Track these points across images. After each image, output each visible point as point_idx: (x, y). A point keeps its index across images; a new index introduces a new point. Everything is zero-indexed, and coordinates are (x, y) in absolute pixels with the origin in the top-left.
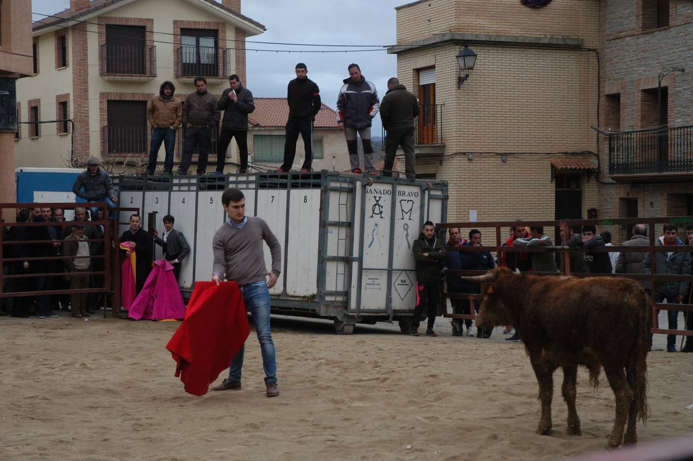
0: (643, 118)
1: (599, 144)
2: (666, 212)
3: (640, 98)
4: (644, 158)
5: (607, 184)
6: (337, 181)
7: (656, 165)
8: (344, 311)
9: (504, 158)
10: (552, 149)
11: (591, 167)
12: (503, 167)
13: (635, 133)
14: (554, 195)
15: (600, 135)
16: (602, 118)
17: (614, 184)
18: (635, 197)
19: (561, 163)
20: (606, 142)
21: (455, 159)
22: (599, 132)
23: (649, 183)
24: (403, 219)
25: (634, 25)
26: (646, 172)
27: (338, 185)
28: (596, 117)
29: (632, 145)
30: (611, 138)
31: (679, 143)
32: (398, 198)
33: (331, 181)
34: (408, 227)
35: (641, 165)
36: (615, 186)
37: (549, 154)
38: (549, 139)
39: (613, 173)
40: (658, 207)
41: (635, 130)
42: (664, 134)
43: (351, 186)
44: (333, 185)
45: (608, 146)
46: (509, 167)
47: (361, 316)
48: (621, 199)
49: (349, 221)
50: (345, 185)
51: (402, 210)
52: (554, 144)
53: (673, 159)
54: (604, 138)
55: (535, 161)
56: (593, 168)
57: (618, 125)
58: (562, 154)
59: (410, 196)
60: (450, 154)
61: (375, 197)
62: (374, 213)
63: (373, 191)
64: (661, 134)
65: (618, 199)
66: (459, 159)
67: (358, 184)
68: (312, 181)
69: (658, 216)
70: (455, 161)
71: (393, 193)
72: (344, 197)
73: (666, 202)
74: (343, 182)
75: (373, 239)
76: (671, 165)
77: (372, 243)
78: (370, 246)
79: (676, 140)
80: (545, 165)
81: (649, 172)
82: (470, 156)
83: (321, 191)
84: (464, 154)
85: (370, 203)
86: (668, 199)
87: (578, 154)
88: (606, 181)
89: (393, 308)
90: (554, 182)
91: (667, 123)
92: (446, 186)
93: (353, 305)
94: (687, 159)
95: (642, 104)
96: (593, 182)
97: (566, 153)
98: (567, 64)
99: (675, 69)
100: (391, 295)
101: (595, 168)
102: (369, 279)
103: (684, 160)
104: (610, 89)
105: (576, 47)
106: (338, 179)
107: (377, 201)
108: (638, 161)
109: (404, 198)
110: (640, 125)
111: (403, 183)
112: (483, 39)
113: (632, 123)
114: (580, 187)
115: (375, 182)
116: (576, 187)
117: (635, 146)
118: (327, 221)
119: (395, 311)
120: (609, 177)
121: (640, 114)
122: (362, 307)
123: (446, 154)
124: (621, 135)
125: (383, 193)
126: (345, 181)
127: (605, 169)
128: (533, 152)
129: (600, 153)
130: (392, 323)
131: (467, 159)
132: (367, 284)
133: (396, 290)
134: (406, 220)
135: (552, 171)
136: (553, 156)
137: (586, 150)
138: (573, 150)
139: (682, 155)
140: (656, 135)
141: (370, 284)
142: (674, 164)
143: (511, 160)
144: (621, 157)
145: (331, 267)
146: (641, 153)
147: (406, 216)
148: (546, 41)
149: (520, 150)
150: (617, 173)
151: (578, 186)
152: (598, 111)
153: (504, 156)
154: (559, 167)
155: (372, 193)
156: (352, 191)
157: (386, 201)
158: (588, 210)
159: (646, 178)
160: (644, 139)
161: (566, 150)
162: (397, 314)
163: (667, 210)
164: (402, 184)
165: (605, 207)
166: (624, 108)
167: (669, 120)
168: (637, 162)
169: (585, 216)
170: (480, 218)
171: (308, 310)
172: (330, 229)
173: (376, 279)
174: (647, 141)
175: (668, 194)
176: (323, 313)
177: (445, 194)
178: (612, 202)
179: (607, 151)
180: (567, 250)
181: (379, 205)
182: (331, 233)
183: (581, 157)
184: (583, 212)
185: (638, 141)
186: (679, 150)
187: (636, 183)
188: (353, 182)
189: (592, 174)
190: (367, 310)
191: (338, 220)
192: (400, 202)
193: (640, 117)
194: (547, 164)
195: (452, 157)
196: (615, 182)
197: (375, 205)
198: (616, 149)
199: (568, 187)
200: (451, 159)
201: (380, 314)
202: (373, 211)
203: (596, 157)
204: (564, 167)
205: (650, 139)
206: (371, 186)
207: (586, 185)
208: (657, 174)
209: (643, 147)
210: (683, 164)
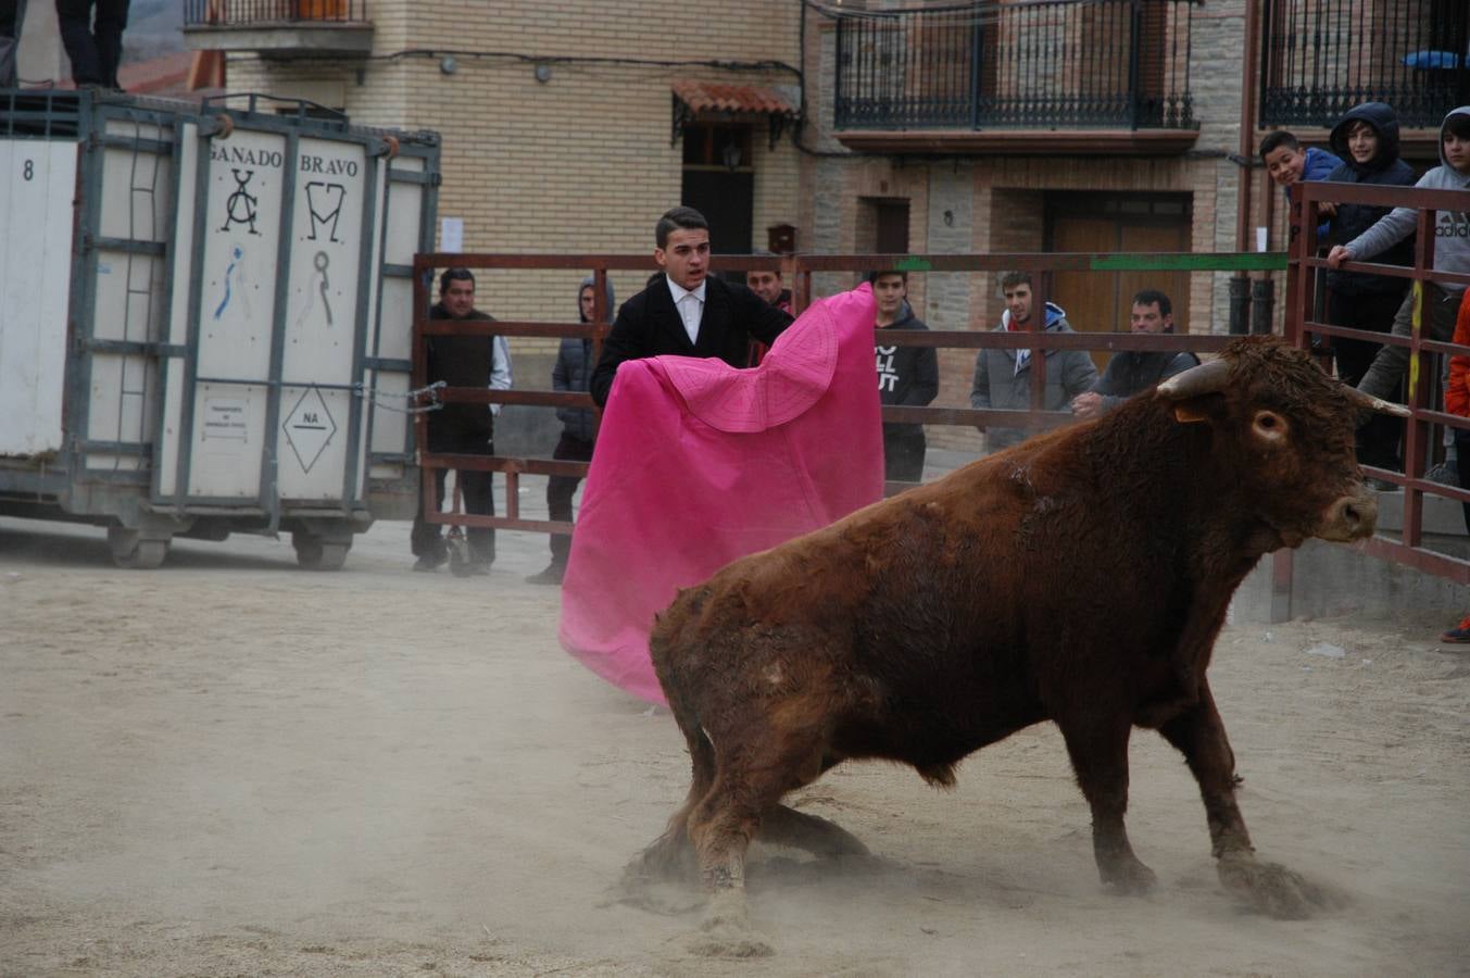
1: (806, 42)
2: (987, 238)
4: (934, 87)
5: (824, 155)
6: (127, 119)
7: (966, 107)
8: (140, 500)
9: (542, 70)
10: (676, 52)
11: (783, 108)
12: (538, 96)
13: (911, 15)
14: (679, 182)
15: (810, 15)
17: (845, 156)
18: (901, 195)
19: (700, 92)
20: (824, 37)
21: (403, 68)
22: (805, 4)
23: (944, 156)
24: (313, 238)
26: (936, 125)
27: (127, 131)
29: (902, 48)
30: (841, 25)
31: (1033, 48)
32: (302, 177)
33: (110, 119)
34: (327, 264)
35: (925, 107)
36: (847, 162)
37: (668, 64)
38: (668, 22)
39: (846, 126)
40: (965, 225)
41: (908, 6)
42: (990, 20)
43: (166, 137)
44: (114, 130)
45: (833, 48)
46: (554, 97)
47: (192, 516)
48: (864, 200)
49: (159, 239)
50: (150, 133)
51: (313, 213)
52: (681, 38)
53: (1013, 92)
54: (821, 26)
55: (628, 82)
56: (789, 111)
58: (702, 67)
59: (334, 172)
60: (389, 53)
61: (236, 171)
62: (231, 217)
63: (230, 153)
65: (854, 200)
66: (415, 68)
67: (189, 131)
68: (50, 116)
69: (966, 251)
70: (403, 75)
71: (288, 165)
72: (146, 169)
73: (987, 211)
74: (143, 123)
75: (228, 293)
76: (1008, 108)
77: (223, 305)
78: (219, 313)
79: (1024, 39)
80: (657, 95)
81: (947, 125)
82: (448, 63)
83: (81, 149)
84: (430, 54)
85: (221, 187)
86: (994, 205)
87: (747, 67)
88: (822, 147)
89: (281, 496)
90: (679, 146)
92: (434, 146)
93: (167, 483)
94: (1054, 94)
96: (785, 147)
97: (715, 64)
100: (274, 456)
101: (795, 110)
102: (216, 409)
103: (1045, 94)
106: (129, 113)
107: (242, 184)
108: (917, 94)
109: (318, 177)
111: (317, 135)
114: (749, 165)
115: (236, 128)
116: (742, 163)
117: (910, 53)
118: (95, 240)
119: (288, 504)
120: (834, 137)
122: (192, 492)
123: (376, 53)
124: (871, 20)
125: (257, 159)
126: (150, 122)
127: (822, 113)
128: (624, 57)
129: (806, 67)
130: (277, 538)
131: (437, 69)
132: (209, 424)
133: (290, 442)
134: (323, 243)
135: (674, 114)
136: (679, 71)
137: (770, 58)
138: (735, 55)
139: (1041, 82)
140: (969, 23)
141: (216, 425)
142: (1017, 107)
143: (560, 78)
144: (865, 83)
145: (106, 375)
146: (926, 72)
147: (323, 231)
149: (586, 50)
150: (857, 126)
151: (746, 160)
153: (542, 65)
154: (696, 104)
155: (226, 159)
156: (168, 152)
157: (266, 185)
158: (770, 230)
159: (939, 144)
160: (935, 32)
161: (716, 55)
162: (294, 513)
163: (992, 235)
164: (313, 137)
165: (817, 221)
168: (912, 97)
169: (761, 243)
170: (470, 242)
171: (34, 495)
172: (104, 260)
173: (235, 410)
174: (943, 38)
175: (996, 191)
176: (78, 507)
177: (431, 169)
178: (837, 209)
179: (828, 61)
181: (247, 196)
182: (107, 271)
183: (755, 77)
184: (755, 233)
185: (919, 38)
186: (1032, 67)
187: (911, 158)
188: (172, 124)
189: (787, 125)
190: (204, 498)
191: (126, 235)
192: (307, 188)
194: (661, 91)
195: (397, 64)
196: (847, 150)
197: (236, 195)
198: (855, 55)
199: (718, 161)
200: (393, 68)
201: (245, 512)
202: (230, 212)
203: (795, 79)
204: (710, 103)
205: (943, 32)
206: (226, 136)
207: (769, 155)
208: (967, 132)
209: (930, 58)
210: (1040, 105)
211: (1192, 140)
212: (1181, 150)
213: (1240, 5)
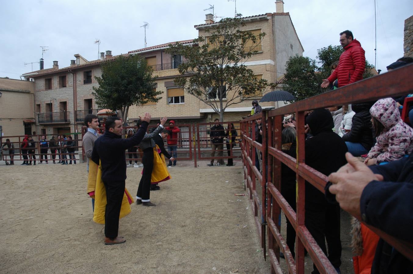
0: (46, 110)
1: (35, 116)
3: (45, 105)
4: (47, 119)
5: (38, 126)
7: (50, 121)
10: (23, 117)
12: (10, 122)
13: (45, 114)
14: (24, 129)
16: (36, 110)
18: (45, 129)
22: (35, 113)
23: (48, 125)
25: (43, 88)
26: (48, 123)
28: (34, 110)
29: (44, 116)
30: (38, 115)
31: (55, 116)
35: (46, 121)
36: (40, 126)
38: (22, 115)
40: (51, 131)
42: (52, 114)
46: (12, 122)
48: (42, 129)
55: (19, 120)
57: (40, 111)
73: (53, 130)
82: (1, 119)
87: (30, 118)
88: (37, 125)
90: (24, 125)
91: (52, 111)
95: (46, 107)
96: (34, 125)
98: (27, 96)
99: (54, 99)
103: (57, 120)
104: (38, 103)
105: (28, 93)
110: (46, 112)
112: (4, 90)
113: (44, 111)
116: (30, 127)
124: (41, 114)
127: (37, 122)
128: (18, 118)
135: (23, 123)
136: (24, 119)
137: (32, 118)
140: (50, 114)
142: (55, 121)
143: (12, 120)
144: (40, 120)
148: (21, 91)
149: (15, 118)
150: (40, 123)
152: (35, 108)
153: (10, 119)
154: (25, 122)
160: (47, 115)
161: (27, 118)
163: (53, 132)
166: (41, 108)
169: (32, 133)
170: (4, 135)
175: (53, 128)
178: (39, 130)
179: (37, 118)
186: (56, 118)
187: (45, 125)
189: (34, 123)
194: (22, 121)
198: (40, 117)
199: (28, 127)
203: (35, 119)
204: (27, 122)
207: (32, 126)
208: (51, 123)
209: (47, 117)
211: (70, 123)
212: (69, 124)
213: (73, 112)
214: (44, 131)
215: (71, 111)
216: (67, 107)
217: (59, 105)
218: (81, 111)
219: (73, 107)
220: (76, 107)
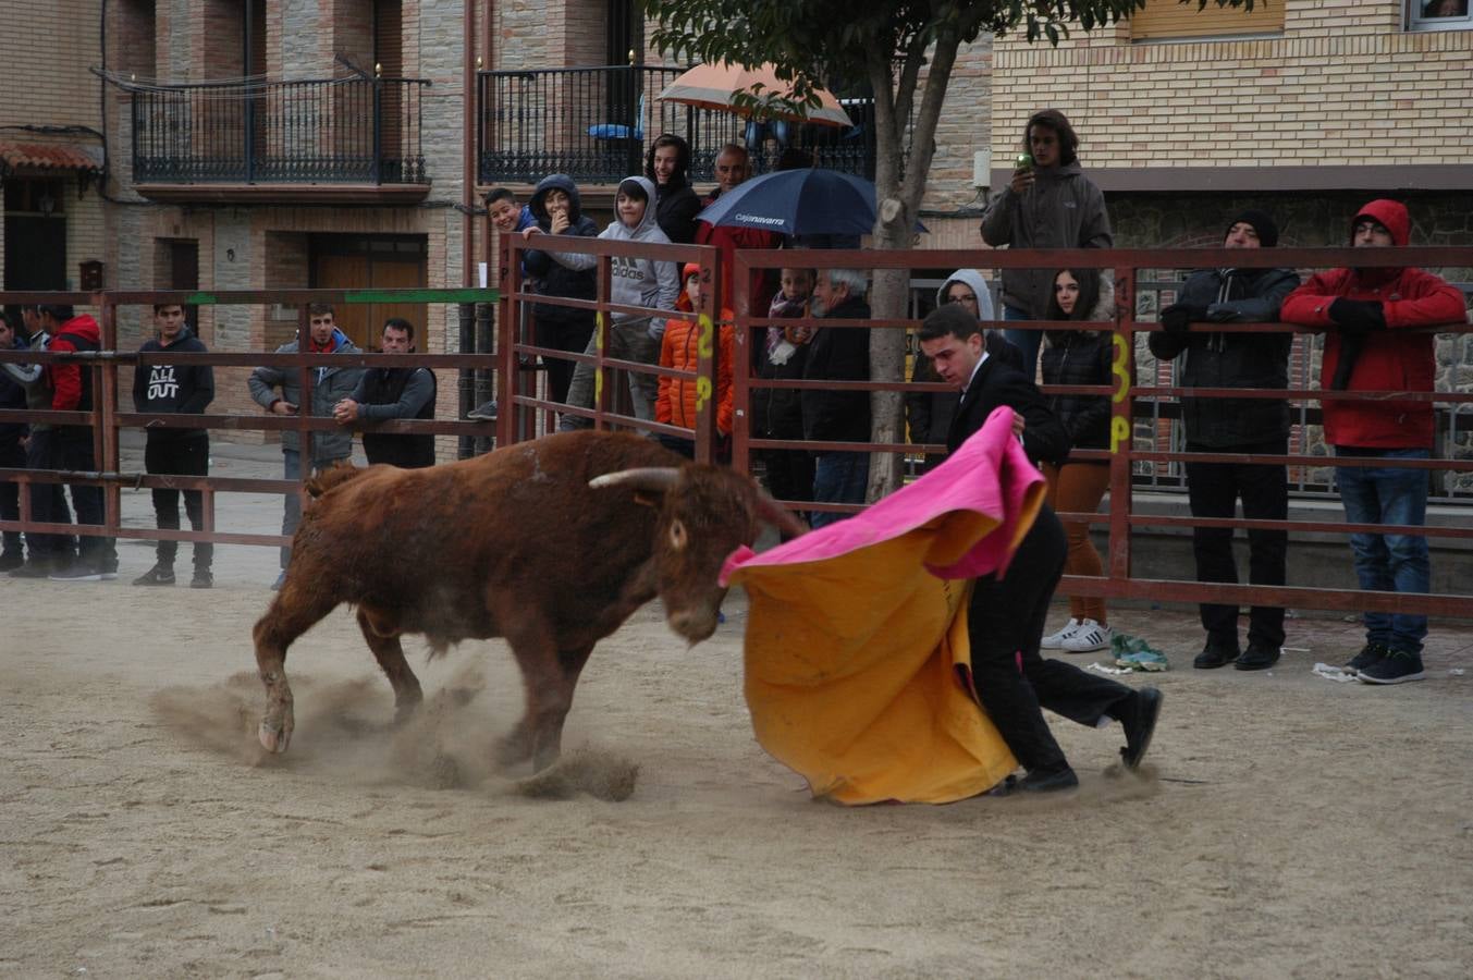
0: (210, 56)
1: (107, 110)
2: (263, 272)
3: (202, 9)
4: (215, 148)
5: (125, 204)
7: (242, 165)
11: (90, 165)
13: (194, 90)
14: (3, 226)
15: (109, 89)
16: (113, 48)
17: (143, 204)
18: (191, 236)
19: (19, 152)
20: (122, 106)
22: (104, 80)
23: (224, 205)
26: (218, 180)
28: (99, 48)
29: (188, 117)
30: (136, 97)
31: (295, 118)
35: (208, 165)
36: (144, 209)
39: (143, 180)
40: (246, 261)
41: (191, 83)
42: (259, 95)
45: (129, 116)
48: (158, 240)
53: (280, 153)
54: (119, 98)
56: (94, 167)
57: (149, 67)
58: (15, 131)
64: (253, 96)
65: (152, 240)
73: (263, 250)
76: (277, 166)
79: (287, 110)
81: (227, 180)
86: (268, 245)
87: (57, 131)
88: (122, 196)
90: (3, 196)
91: (263, 69)
94: (313, 155)
95: (206, 23)
97: (29, 128)
101: (99, 167)
103: (306, 155)
108: (201, 154)
110: (202, 70)
113: (185, 65)
114: (62, 211)
116: (54, 210)
117: (194, 120)
120: (133, 188)
121: (202, 45)
124: (160, 94)
127: (122, 169)
129: (108, 132)
136: (1, 133)
137: (76, 123)
138: (46, 121)
139: (303, 145)
140: (241, 97)
142: (284, 166)
144: (157, 145)
146: (208, 136)
150: (152, 180)
151: (59, 207)
152: (103, 33)
154: (14, 161)
158: (81, 265)
159: (221, 195)
160: (214, 104)
161: (30, 120)
163: (267, 269)
165: (121, 258)
166: (164, 29)
167: (268, 63)
168: (197, 157)
169: (74, 277)
174: (221, 109)
175: (269, 233)
178: (137, 248)
179: (126, 127)
180: (105, 359)
183: (64, 139)
184: (68, 267)
185: (201, 108)
186: (295, 132)
187: (198, 207)
189: (94, 179)
193: (202, 53)
196: (144, 200)
198: (148, 122)
199: (35, 208)
203: (99, 141)
204: (26, 161)
205: (221, 104)
207: (78, 204)
208: (244, 185)
209: (210, 126)
210: (302, 164)
211: (426, 193)
212: (416, 201)
213: (460, 86)
214: (181, 259)
215: (445, 73)
216: (408, 30)
217: (330, 13)
218: (529, 75)
219: (458, 32)
220: (491, 33)
